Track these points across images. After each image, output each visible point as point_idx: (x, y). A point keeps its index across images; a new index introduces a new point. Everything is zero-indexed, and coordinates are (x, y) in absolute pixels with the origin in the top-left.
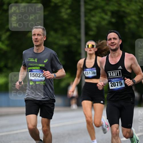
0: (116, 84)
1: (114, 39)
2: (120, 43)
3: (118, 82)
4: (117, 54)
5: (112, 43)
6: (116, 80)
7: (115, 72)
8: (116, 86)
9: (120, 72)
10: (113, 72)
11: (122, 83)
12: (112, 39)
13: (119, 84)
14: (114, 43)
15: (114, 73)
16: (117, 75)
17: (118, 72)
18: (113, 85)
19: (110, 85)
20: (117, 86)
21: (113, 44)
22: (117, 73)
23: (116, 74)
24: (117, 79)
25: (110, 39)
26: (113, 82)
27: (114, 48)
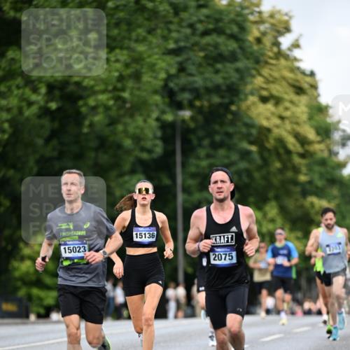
0: (223, 256)
1: (223, 181)
2: (232, 189)
3: (226, 254)
4: (226, 207)
5: (218, 188)
6: (223, 250)
7: (224, 236)
8: (223, 260)
9: (232, 236)
10: (220, 237)
11: (232, 256)
12: (219, 182)
13: (227, 257)
14: (221, 188)
15: (222, 237)
16: (228, 241)
17: (230, 237)
18: (217, 258)
19: (212, 257)
20: (225, 259)
21: (221, 190)
22: (228, 238)
23: (226, 239)
24: (226, 250)
25: (216, 182)
26: (217, 254)
27: (221, 196)
